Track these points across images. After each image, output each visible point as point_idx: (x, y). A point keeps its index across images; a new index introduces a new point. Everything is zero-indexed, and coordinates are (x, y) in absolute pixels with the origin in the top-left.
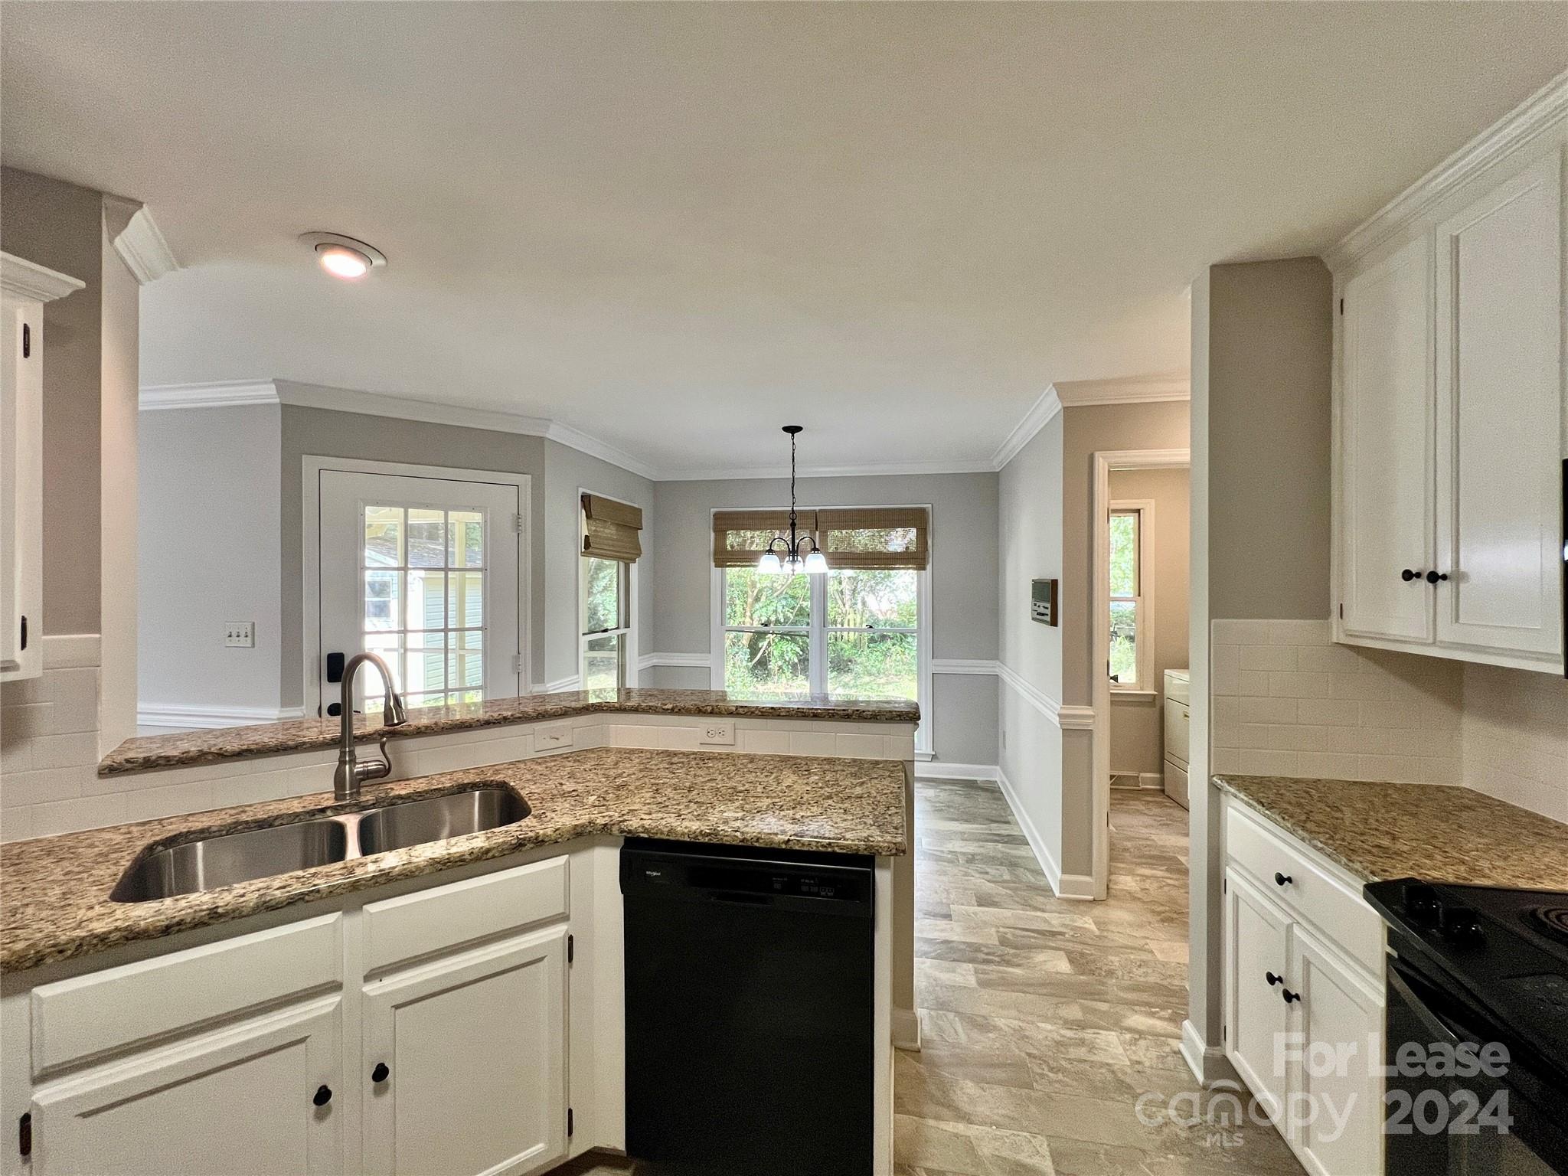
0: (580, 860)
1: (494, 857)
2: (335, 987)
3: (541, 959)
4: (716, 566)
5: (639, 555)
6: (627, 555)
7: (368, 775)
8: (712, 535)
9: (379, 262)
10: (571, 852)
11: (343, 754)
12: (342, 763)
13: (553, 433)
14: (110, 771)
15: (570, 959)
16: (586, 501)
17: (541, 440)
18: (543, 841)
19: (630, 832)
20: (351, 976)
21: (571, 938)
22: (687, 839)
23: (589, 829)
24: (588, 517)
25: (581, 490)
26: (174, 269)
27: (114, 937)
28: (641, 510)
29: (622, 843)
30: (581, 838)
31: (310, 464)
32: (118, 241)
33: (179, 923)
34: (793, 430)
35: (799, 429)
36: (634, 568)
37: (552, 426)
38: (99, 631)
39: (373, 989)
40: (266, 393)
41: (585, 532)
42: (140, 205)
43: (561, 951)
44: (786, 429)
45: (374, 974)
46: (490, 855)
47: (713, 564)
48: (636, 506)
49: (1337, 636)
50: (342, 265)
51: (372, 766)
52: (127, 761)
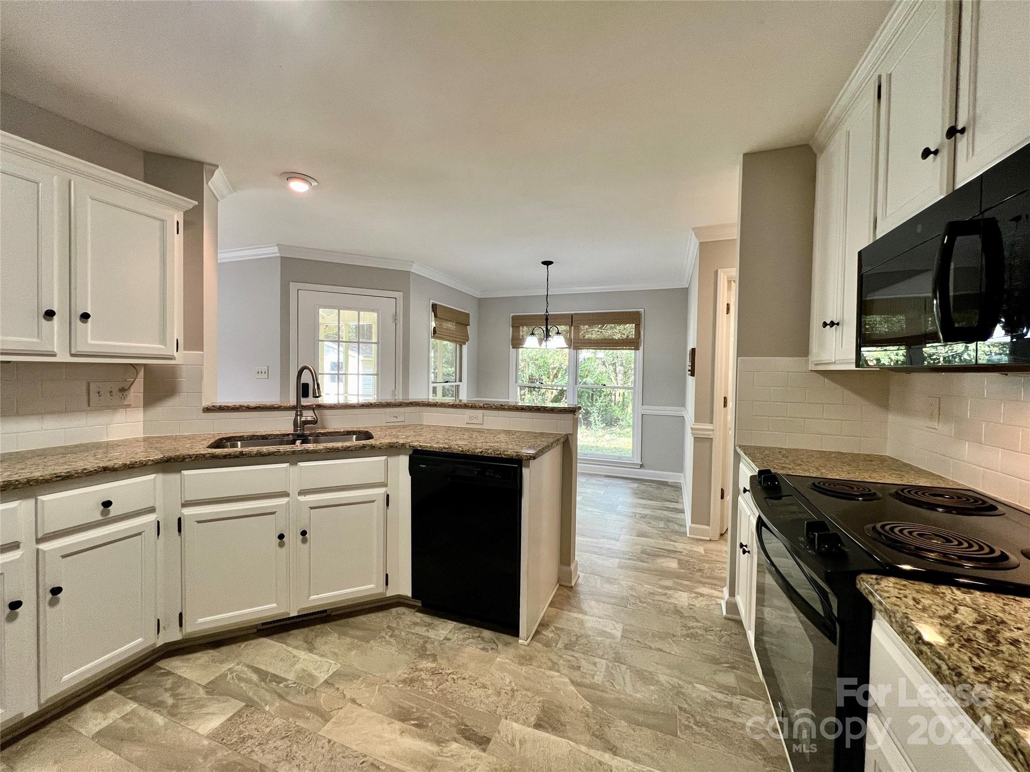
0: (392, 460)
1: (352, 450)
2: (286, 494)
3: (373, 501)
4: (513, 348)
5: (467, 340)
6: (461, 340)
7: (306, 422)
8: (511, 328)
9: (314, 184)
10: (389, 455)
11: (297, 412)
12: (297, 415)
13: (415, 269)
14: (207, 410)
15: (388, 505)
16: (434, 307)
17: (408, 273)
18: (374, 447)
19: (413, 447)
20: (294, 492)
21: (388, 496)
22: (438, 450)
23: (396, 445)
24: (435, 316)
25: (432, 301)
26: (232, 193)
27: (207, 455)
28: (468, 314)
29: (411, 452)
30: (392, 449)
31: (293, 287)
32: (209, 183)
33: (229, 455)
34: (547, 263)
35: (551, 263)
36: (465, 347)
37: (414, 265)
38: (203, 351)
39: (302, 498)
40: (273, 251)
41: (433, 324)
42: (217, 166)
43: (383, 501)
44: (544, 263)
45: (302, 493)
46: (350, 449)
47: (511, 347)
48: (467, 312)
49: (812, 367)
50: (298, 187)
51: (309, 419)
52: (213, 406)
